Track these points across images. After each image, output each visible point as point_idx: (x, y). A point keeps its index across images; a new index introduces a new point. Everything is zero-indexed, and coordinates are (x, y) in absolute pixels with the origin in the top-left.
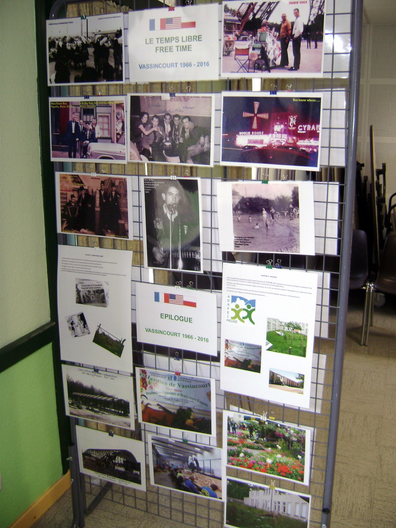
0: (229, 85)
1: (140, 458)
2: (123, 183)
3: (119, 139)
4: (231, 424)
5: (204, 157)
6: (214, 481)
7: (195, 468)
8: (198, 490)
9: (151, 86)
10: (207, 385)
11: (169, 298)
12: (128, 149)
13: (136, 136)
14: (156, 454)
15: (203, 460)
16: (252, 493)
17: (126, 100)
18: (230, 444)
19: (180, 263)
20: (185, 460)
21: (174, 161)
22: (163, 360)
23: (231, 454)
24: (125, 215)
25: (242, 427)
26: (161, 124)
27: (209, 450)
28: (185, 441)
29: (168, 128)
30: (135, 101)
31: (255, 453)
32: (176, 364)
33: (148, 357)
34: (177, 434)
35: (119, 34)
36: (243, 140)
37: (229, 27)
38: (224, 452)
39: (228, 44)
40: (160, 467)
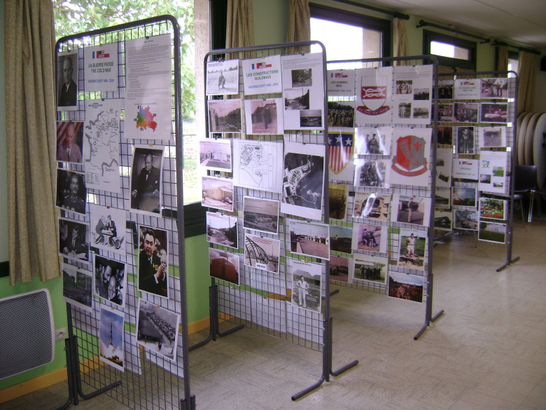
0: (483, 100)
1: (451, 219)
2: (451, 128)
3: (451, 115)
4: (482, 202)
5: (476, 120)
6: (475, 223)
7: (469, 220)
8: (469, 227)
9: (462, 101)
10: (474, 190)
11: (464, 163)
12: (453, 119)
13: (456, 115)
14: (457, 217)
15: (472, 216)
16: (488, 226)
17: (453, 104)
18: (481, 209)
19: (468, 152)
20: (466, 217)
21: (467, 122)
22: (461, 184)
23: (482, 213)
24: (451, 138)
25: (485, 203)
26: (463, 111)
27: (474, 212)
28: (466, 210)
29: (465, 112)
30: (456, 105)
31: (489, 211)
32: (465, 184)
33: (456, 183)
34: (463, 208)
35: (452, 86)
36: (487, 116)
37: (483, 85)
38: (479, 213)
39: (483, 90)
40: (458, 220)
